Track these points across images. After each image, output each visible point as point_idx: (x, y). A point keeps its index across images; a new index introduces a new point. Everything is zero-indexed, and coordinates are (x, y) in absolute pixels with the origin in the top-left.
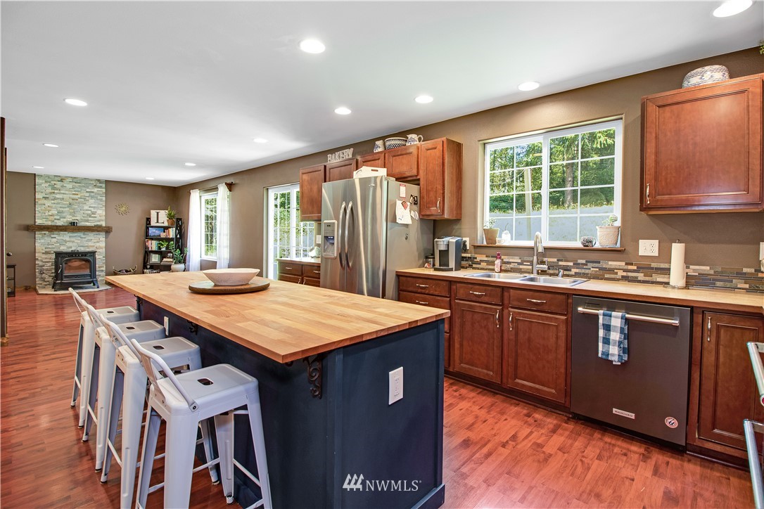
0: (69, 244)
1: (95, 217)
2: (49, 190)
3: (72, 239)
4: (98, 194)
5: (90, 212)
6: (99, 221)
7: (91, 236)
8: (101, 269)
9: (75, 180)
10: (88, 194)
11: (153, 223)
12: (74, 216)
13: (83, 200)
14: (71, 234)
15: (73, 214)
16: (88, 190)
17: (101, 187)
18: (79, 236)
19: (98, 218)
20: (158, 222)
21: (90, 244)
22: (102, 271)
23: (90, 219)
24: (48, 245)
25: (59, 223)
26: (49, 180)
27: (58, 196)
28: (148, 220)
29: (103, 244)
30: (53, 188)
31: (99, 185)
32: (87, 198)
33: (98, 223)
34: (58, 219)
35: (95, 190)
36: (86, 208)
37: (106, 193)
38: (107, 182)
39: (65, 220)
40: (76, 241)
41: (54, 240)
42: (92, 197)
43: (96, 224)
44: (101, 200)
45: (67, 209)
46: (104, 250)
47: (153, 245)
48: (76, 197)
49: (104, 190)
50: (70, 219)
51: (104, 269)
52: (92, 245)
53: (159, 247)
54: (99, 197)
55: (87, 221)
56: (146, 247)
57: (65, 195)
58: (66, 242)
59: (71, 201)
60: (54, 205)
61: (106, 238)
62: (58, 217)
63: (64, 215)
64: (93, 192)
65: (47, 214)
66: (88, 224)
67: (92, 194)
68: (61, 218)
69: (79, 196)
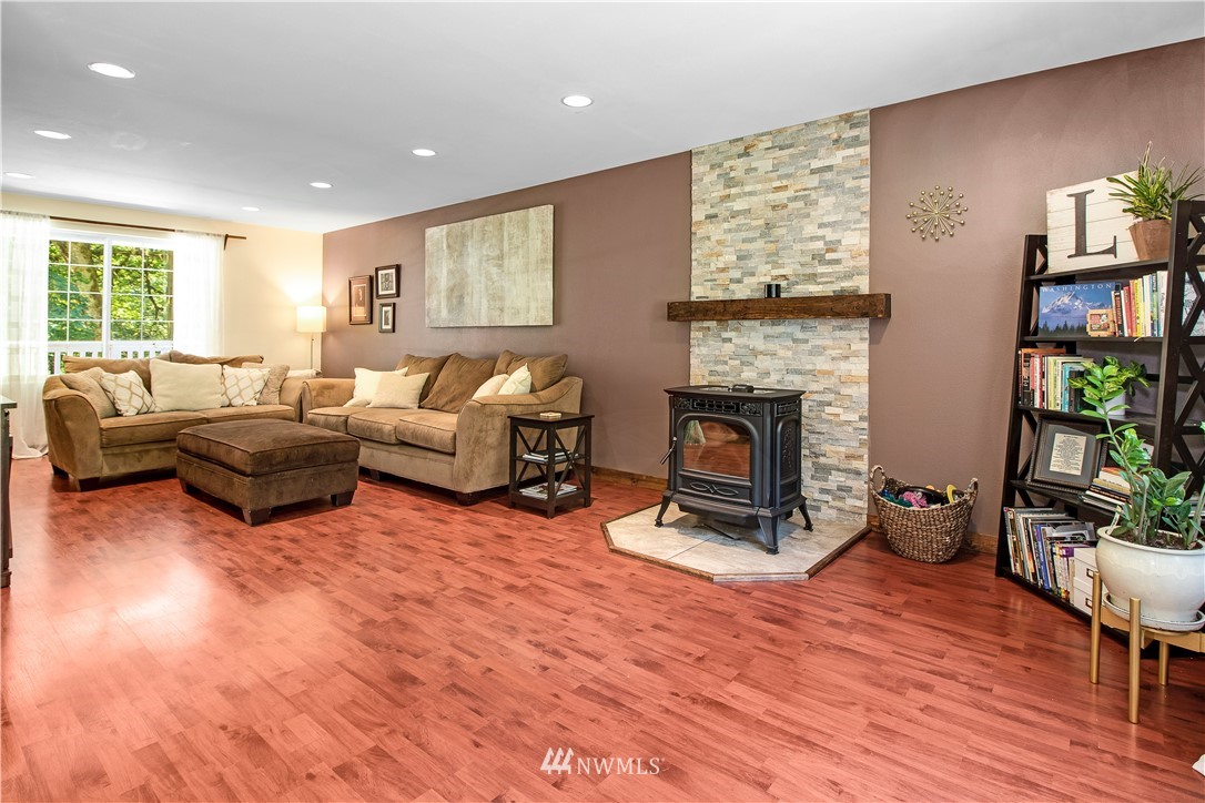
0: (763, 363)
1: (837, 262)
2: (719, 191)
3: (771, 346)
4: (847, 171)
5: (820, 245)
6: (848, 276)
7: (825, 334)
8: (855, 464)
9: (780, 140)
10: (814, 181)
11: (1060, 258)
12: (776, 265)
13: (800, 204)
14: (769, 330)
15: (773, 258)
16: (815, 164)
17: (856, 142)
18: (790, 336)
19: (848, 264)
20: (1081, 250)
21: (821, 364)
22: (858, 473)
23: (821, 269)
24: (716, 363)
25: (741, 292)
26: (719, 158)
27: (738, 205)
28: (1037, 243)
29: (860, 367)
30: (730, 182)
31: (849, 134)
32: (814, 195)
33: (846, 284)
34: (739, 281)
35: (838, 158)
36: (810, 229)
37: (875, 162)
38: (879, 115)
39: (754, 280)
40: (781, 353)
41: (728, 347)
42: (828, 187)
43: (837, 287)
44: (856, 192)
45: (760, 244)
46: (865, 389)
47: (1052, 380)
48: (782, 196)
49: (865, 151)
50: (765, 274)
51: (863, 466)
52: (826, 367)
53: (1080, 393)
54: (850, 184)
55: (812, 278)
56: (1020, 391)
57: (755, 199)
58: (755, 353)
59: (770, 214)
60: (729, 236)
61: (873, 341)
62: (736, 274)
63: (751, 264)
64: (829, 168)
65: (713, 268)
66: (814, 289)
67: (828, 176)
68: (744, 274)
69: (790, 193)
